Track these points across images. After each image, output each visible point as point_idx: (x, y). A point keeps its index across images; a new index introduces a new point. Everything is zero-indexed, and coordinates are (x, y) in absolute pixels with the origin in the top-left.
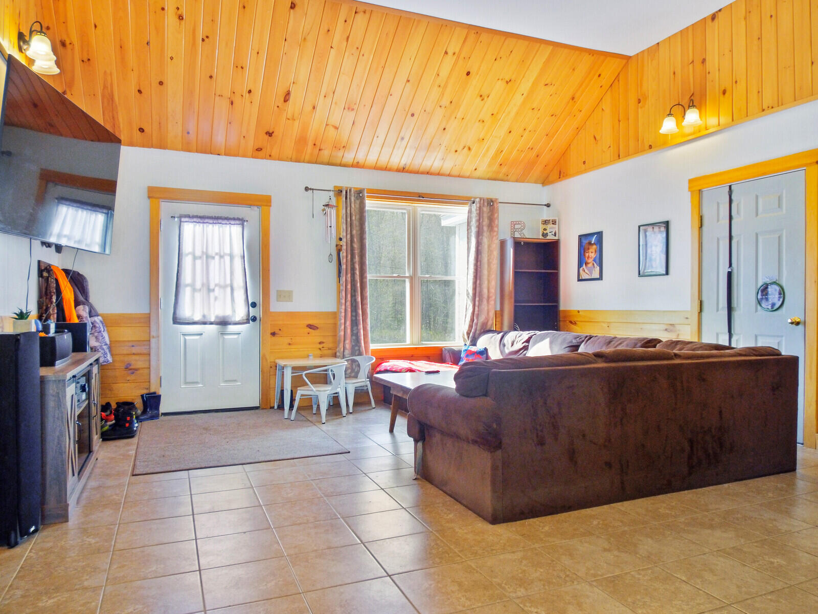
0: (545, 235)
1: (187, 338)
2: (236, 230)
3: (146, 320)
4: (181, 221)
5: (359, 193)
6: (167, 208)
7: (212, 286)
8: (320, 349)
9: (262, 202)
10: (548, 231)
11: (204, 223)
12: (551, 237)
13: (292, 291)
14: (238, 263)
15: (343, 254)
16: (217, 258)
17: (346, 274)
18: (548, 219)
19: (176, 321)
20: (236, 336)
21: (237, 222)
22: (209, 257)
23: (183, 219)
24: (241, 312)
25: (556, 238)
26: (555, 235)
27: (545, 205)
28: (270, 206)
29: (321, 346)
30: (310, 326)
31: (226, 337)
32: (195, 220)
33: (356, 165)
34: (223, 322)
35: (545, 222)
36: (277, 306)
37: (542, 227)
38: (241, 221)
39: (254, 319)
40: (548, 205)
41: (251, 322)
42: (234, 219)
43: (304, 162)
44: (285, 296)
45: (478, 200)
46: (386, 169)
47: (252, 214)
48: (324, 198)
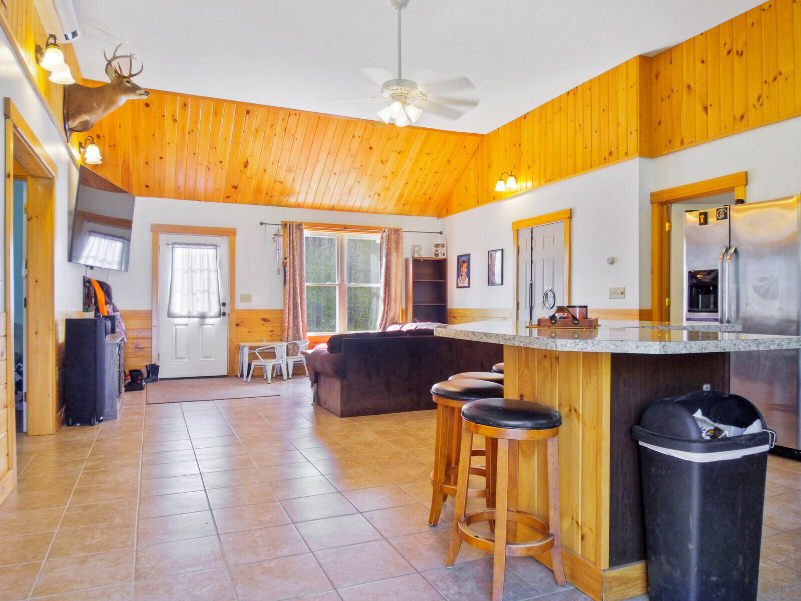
0: (436, 255)
1: (177, 327)
2: (211, 252)
3: (148, 315)
4: (173, 247)
5: (299, 226)
6: (164, 238)
7: (195, 291)
8: (271, 336)
9: (230, 233)
10: (439, 252)
11: (189, 248)
12: (440, 257)
13: (251, 295)
14: (213, 275)
15: (287, 269)
16: (198, 272)
17: (290, 283)
18: (439, 243)
19: (170, 315)
20: (211, 326)
21: (213, 247)
22: (193, 271)
23: (175, 246)
24: (215, 309)
25: (445, 257)
26: (444, 255)
27: (439, 233)
28: (236, 236)
29: (271, 334)
30: (264, 320)
31: (204, 327)
32: (183, 246)
33: (298, 206)
34: (203, 317)
35: (437, 246)
36: (240, 305)
37: (434, 249)
38: (216, 246)
39: (224, 314)
40: (441, 233)
41: (222, 316)
42: (210, 245)
43: (260, 205)
44: (247, 298)
45: (387, 230)
46: (320, 208)
47: (223, 242)
48: (273, 230)
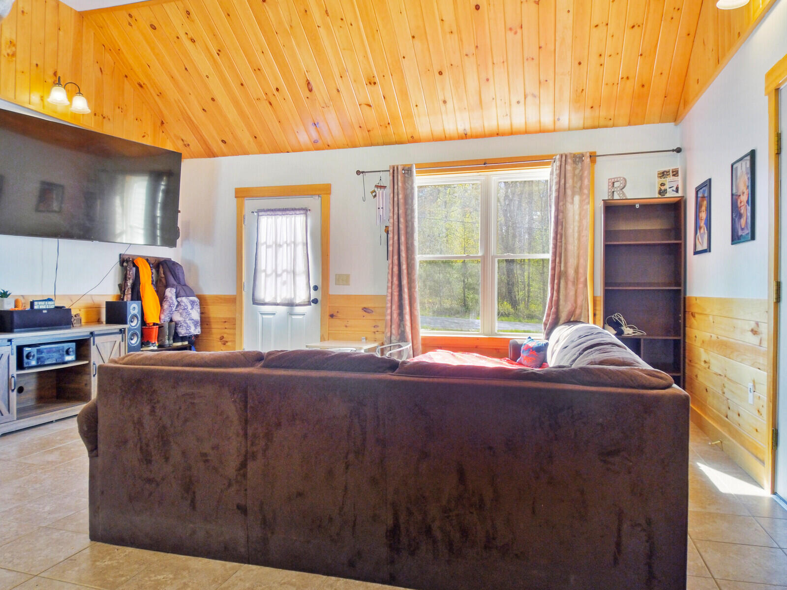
1: (264, 316)
2: (299, 220)
3: (233, 301)
4: (258, 215)
5: (408, 171)
6: (250, 204)
7: (279, 272)
9: (323, 191)
11: (275, 215)
13: (349, 275)
14: (300, 250)
15: (390, 235)
16: (285, 245)
18: (666, 169)
19: (255, 302)
20: (301, 317)
21: (302, 212)
22: (278, 246)
23: (260, 214)
24: (302, 295)
25: (680, 194)
26: (677, 191)
27: (673, 151)
28: (330, 194)
29: (375, 330)
30: (365, 309)
31: (294, 317)
32: (268, 213)
33: (413, 140)
34: (291, 304)
35: (663, 174)
36: (335, 290)
38: (305, 210)
39: (315, 301)
40: (679, 150)
41: (312, 304)
42: (299, 210)
43: (360, 146)
44: (344, 280)
46: (445, 138)
47: (314, 203)
48: (373, 180)
